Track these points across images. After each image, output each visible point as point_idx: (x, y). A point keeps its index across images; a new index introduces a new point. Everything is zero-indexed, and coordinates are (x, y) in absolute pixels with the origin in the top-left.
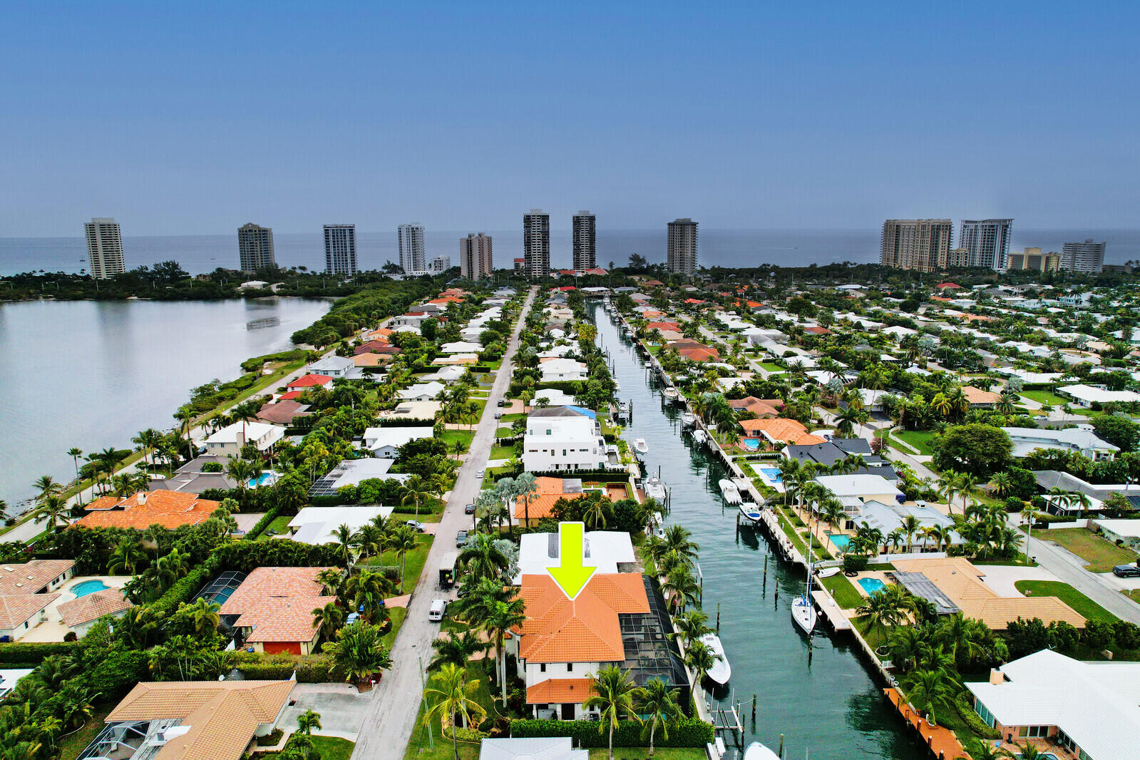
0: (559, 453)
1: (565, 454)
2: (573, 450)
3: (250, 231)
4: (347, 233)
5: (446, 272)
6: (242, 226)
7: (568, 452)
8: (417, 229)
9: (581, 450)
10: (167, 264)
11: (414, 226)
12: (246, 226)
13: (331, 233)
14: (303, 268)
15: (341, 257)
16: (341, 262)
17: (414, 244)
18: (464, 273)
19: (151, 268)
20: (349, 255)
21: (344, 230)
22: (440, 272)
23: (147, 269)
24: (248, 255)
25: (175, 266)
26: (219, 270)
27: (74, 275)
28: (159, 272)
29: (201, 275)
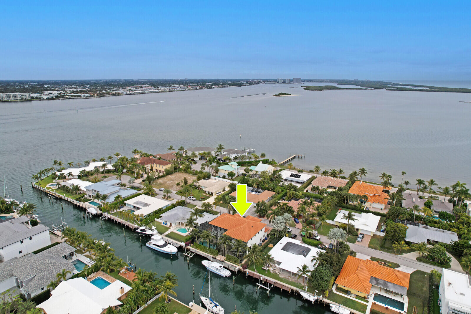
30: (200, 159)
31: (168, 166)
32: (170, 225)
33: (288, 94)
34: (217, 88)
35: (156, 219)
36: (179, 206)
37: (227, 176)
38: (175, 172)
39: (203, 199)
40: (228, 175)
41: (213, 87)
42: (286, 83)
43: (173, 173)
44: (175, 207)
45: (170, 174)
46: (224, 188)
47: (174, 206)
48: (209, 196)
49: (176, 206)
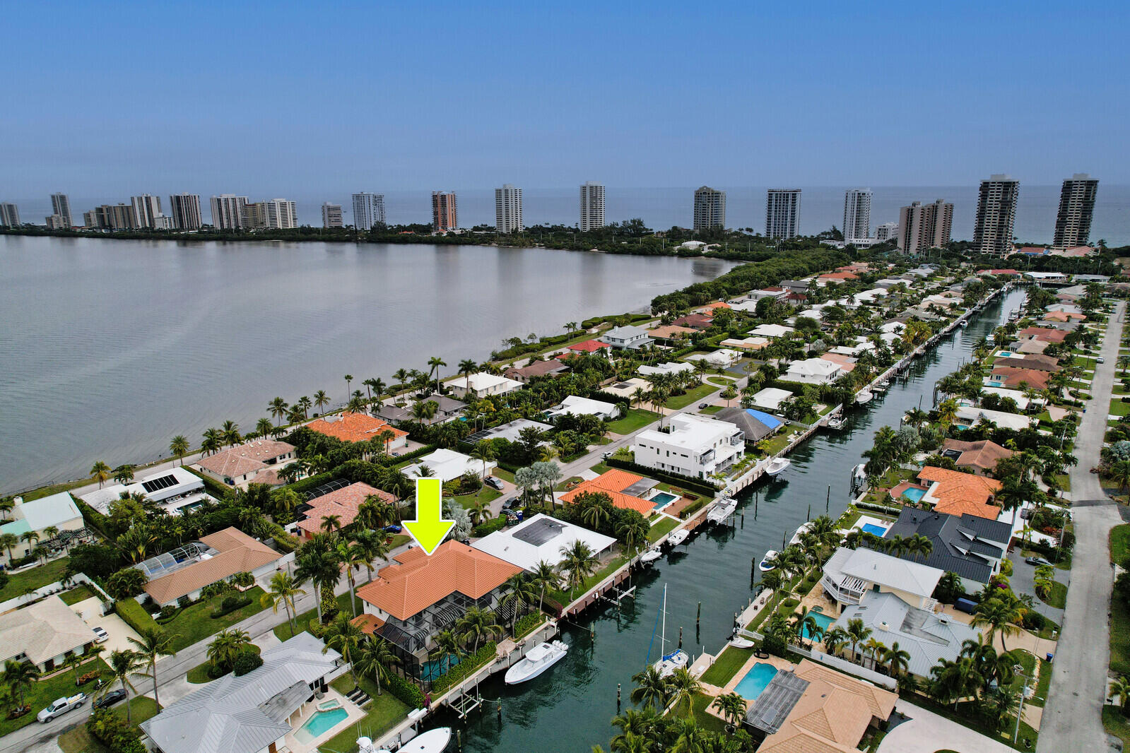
0: (663, 453)
1: (668, 455)
2: (675, 454)
3: (704, 193)
4: (790, 197)
5: (888, 242)
6: (698, 189)
7: (671, 454)
8: (863, 194)
9: (682, 455)
10: (634, 221)
11: (861, 191)
12: (701, 189)
13: (774, 198)
14: (750, 230)
15: (781, 221)
16: (780, 226)
17: (859, 211)
18: (900, 244)
19: (621, 224)
20: (789, 219)
21: (788, 194)
22: (884, 241)
23: (618, 225)
24: (700, 215)
25: (640, 223)
26: (675, 228)
27: (569, 227)
28: (626, 229)
29: (659, 232)
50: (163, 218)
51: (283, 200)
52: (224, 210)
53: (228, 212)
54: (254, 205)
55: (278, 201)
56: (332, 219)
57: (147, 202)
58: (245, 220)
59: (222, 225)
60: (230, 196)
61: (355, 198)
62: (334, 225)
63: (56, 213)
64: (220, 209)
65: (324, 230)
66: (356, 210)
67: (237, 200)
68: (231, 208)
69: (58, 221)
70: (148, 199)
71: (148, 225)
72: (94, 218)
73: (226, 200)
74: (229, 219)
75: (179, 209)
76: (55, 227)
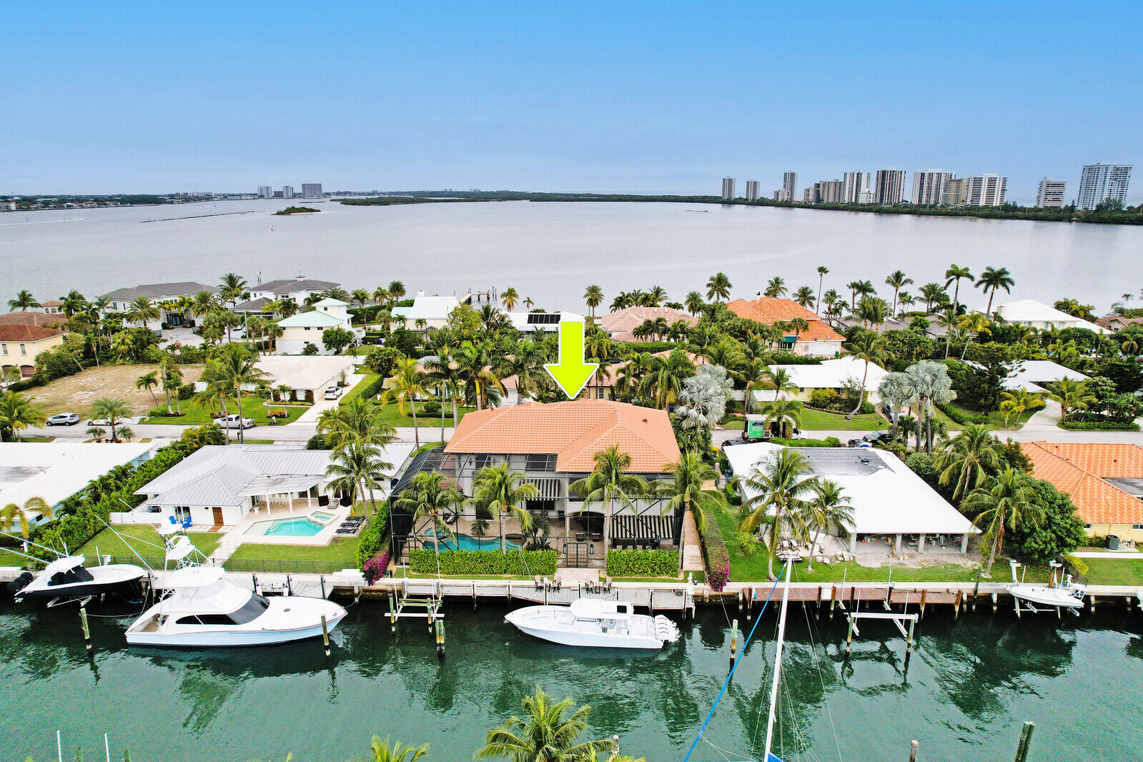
30: (165, 326)
31: (52, 345)
32: (213, 523)
33: (312, 210)
34: (82, 207)
35: (116, 518)
36: (206, 448)
37: (320, 345)
38: (85, 366)
39: (283, 416)
40: (324, 342)
41: (68, 206)
42: (285, 196)
43: (80, 370)
44: (187, 455)
45: (64, 375)
46: (343, 376)
47: (183, 448)
48: (300, 409)
49: (193, 450)
50: (868, 193)
51: (993, 175)
52: (925, 185)
53: (929, 188)
54: (960, 181)
55: (986, 176)
56: (1050, 197)
57: (858, 177)
58: (945, 197)
59: (920, 200)
60: (935, 171)
61: (1087, 171)
62: (1049, 204)
63: (785, 188)
64: (922, 184)
65: (1036, 209)
66: (1084, 186)
67: (943, 175)
68: (934, 183)
69: (783, 195)
70: (859, 175)
71: (853, 201)
72: (812, 193)
73: (931, 175)
74: (929, 195)
75: (883, 184)
76: (780, 200)
